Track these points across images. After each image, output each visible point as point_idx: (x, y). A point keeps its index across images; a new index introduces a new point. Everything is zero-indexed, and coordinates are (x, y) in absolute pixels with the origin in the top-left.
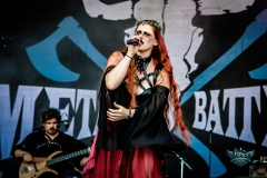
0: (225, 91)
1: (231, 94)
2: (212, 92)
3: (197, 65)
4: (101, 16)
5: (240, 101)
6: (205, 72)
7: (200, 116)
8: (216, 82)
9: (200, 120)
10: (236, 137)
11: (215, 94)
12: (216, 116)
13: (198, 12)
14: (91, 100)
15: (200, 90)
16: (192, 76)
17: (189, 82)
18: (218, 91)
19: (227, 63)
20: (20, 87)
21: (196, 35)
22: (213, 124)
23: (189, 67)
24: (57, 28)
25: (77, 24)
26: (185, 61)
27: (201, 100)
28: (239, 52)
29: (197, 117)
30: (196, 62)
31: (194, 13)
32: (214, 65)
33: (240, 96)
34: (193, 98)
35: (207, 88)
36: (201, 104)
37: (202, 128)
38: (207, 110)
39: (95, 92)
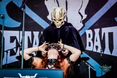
0: (103, 29)
1: (106, 31)
2: (95, 30)
3: (86, 15)
6: (91, 19)
7: (90, 43)
8: (97, 24)
9: (90, 45)
10: (110, 54)
11: (97, 31)
12: (98, 43)
15: (89, 29)
16: (84, 22)
18: (99, 29)
19: (103, 14)
22: (97, 47)
26: (80, 13)
27: (89, 35)
28: (109, 7)
29: (88, 44)
32: (95, 15)
33: (111, 31)
34: (85, 33)
35: (92, 28)
36: (89, 37)
37: (91, 50)
38: (93, 40)
39: (30, 32)
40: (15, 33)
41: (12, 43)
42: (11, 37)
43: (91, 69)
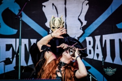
0: (103, 36)
1: (107, 38)
2: (96, 37)
3: (86, 22)
5: (112, 42)
6: (91, 26)
7: (90, 51)
8: (98, 31)
9: (90, 53)
10: (112, 62)
11: (98, 38)
12: (99, 51)
14: (25, 45)
15: (89, 36)
16: (84, 28)
17: (82, 32)
18: (100, 36)
19: (104, 20)
21: (84, 4)
22: (98, 55)
23: (82, 23)
26: (79, 19)
27: (90, 42)
30: (85, 20)
32: (96, 21)
33: (112, 38)
34: (85, 41)
35: (93, 35)
36: (90, 44)
37: (92, 58)
38: (94, 47)
39: (27, 40)
40: (12, 41)
41: (8, 52)
42: (7, 45)
43: (92, 78)
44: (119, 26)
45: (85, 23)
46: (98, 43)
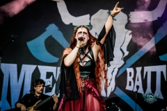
0: (145, 68)
1: (149, 69)
2: (137, 68)
4: (71, 24)
5: (154, 74)
6: (133, 57)
7: (130, 82)
8: (139, 62)
9: (130, 85)
11: (139, 69)
12: (139, 83)
13: (129, 21)
15: (130, 67)
16: (125, 59)
17: (123, 62)
20: (23, 65)
21: (128, 35)
22: (138, 87)
23: (124, 53)
24: (45, 30)
25: (57, 28)
26: (121, 50)
27: (130, 73)
29: (128, 83)
30: (127, 50)
31: (127, 22)
32: (138, 52)
33: (154, 71)
34: (126, 72)
35: (134, 66)
36: (130, 76)
37: (131, 90)
38: (134, 79)
41: (48, 80)
42: (48, 73)
44: (162, 58)
45: (127, 53)
46: (139, 74)
